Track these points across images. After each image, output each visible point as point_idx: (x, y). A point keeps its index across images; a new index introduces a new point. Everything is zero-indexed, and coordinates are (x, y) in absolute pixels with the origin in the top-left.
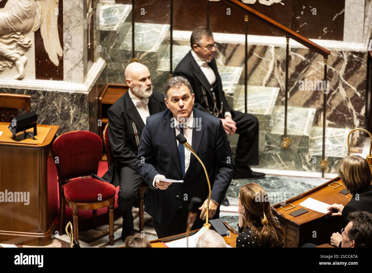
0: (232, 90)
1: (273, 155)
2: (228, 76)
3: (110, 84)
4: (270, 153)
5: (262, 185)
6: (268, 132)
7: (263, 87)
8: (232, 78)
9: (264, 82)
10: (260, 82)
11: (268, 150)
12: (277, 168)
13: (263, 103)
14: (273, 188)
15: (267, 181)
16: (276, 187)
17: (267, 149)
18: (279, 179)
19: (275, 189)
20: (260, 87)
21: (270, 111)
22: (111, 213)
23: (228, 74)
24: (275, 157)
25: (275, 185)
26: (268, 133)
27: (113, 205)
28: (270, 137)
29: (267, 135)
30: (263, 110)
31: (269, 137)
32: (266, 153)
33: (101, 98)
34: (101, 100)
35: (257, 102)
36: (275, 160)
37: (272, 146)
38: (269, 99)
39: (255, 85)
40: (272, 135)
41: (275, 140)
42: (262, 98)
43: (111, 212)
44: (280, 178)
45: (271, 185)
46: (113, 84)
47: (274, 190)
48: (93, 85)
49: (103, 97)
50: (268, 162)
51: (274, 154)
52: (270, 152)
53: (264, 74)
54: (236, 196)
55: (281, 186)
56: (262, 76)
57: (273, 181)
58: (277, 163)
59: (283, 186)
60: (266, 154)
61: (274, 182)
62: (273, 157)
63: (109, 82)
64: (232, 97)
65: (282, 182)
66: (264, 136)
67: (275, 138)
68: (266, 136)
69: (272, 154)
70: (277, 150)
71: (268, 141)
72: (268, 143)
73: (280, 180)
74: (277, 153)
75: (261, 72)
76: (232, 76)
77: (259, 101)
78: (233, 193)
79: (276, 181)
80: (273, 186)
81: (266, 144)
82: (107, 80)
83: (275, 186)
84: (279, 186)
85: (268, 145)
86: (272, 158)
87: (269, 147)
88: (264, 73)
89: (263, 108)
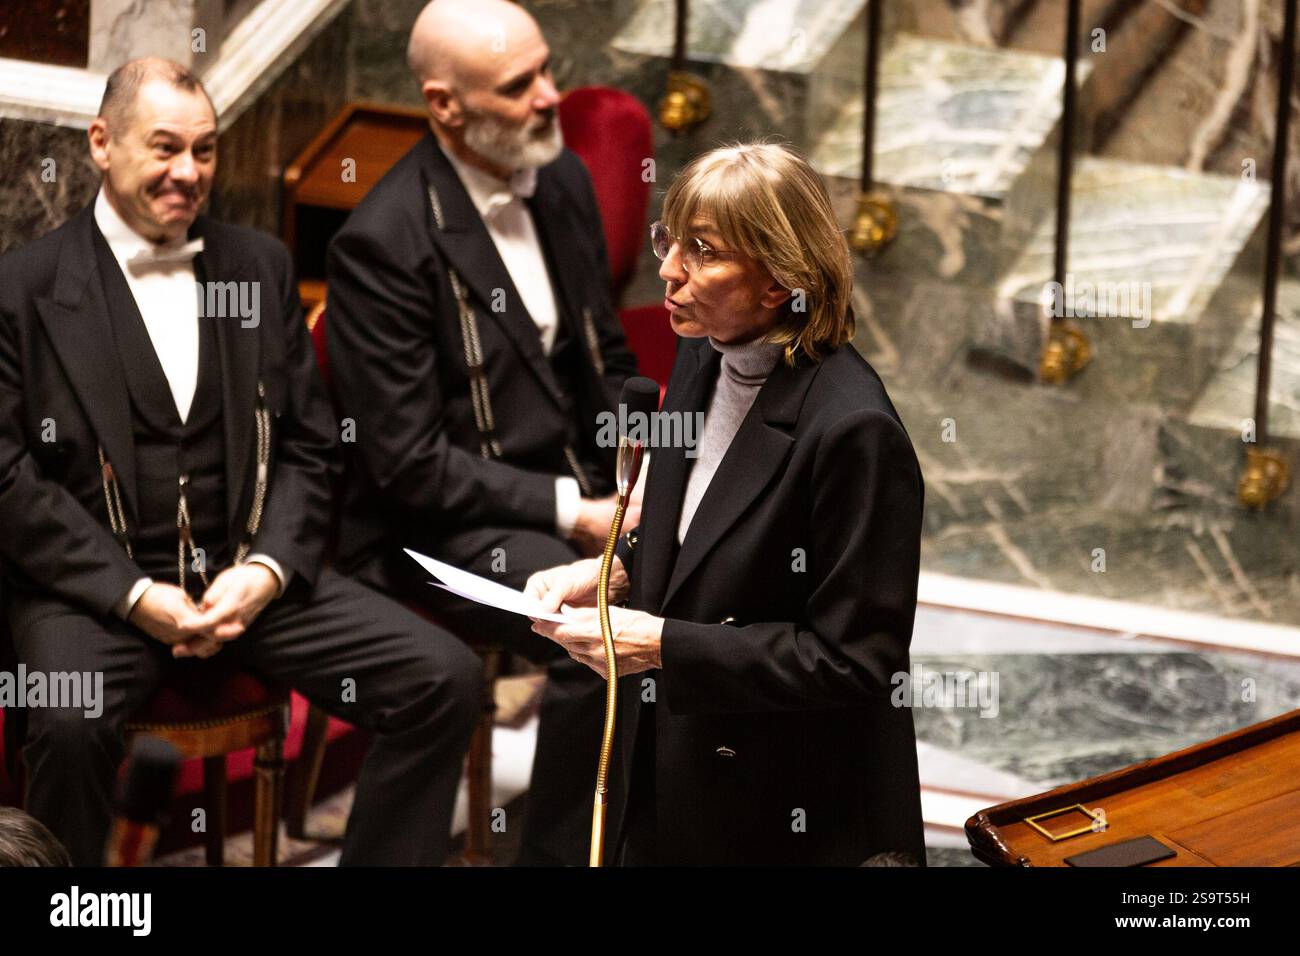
0: (1003, 176)
1: (1196, 539)
2: (999, 102)
3: (360, 102)
4: (1176, 528)
5: (1111, 693)
6: (1172, 412)
7: (1192, 176)
8: (1018, 115)
9: (1199, 150)
10: (1176, 148)
11: (1171, 509)
12: (1213, 606)
13: (1170, 259)
14: (1163, 712)
15: (1141, 671)
16: (1179, 710)
17: (1166, 502)
18: (1207, 667)
19: (1177, 717)
20: (1175, 174)
21: (1193, 301)
22: (265, 790)
23: (1005, 93)
24: (1203, 550)
25: (1179, 695)
26: (1172, 421)
27: (278, 747)
28: (1183, 439)
29: (1169, 429)
30: (1159, 297)
31: (1177, 444)
32: (1155, 523)
33: (293, 174)
34: (295, 184)
35: (1137, 251)
36: (1203, 565)
37: (1193, 487)
38: (1204, 240)
39: (1152, 158)
40: (1192, 431)
41: (1206, 457)
42: (1171, 232)
43: (266, 783)
44: (1213, 659)
45: (1157, 695)
46: (379, 101)
47: (1165, 723)
48: (249, 100)
49: (306, 171)
50: (1165, 575)
51: (1199, 530)
52: (1178, 519)
53: (1198, 103)
54: (956, 737)
55: (1211, 705)
56: (1190, 115)
57: (1171, 678)
58: (1213, 581)
59: (1219, 707)
60: (1157, 531)
61: (1180, 682)
62: (1194, 550)
63: (362, 91)
64: (995, 214)
65: (1218, 682)
66: (1153, 432)
67: (1207, 446)
68: (1162, 432)
69: (1189, 530)
70: (1215, 511)
71: (1173, 462)
72: (1171, 472)
73: (1212, 675)
74: (1215, 529)
75: (1183, 96)
76: (1019, 103)
77: (1153, 244)
78: (947, 726)
79: (1189, 674)
80: (1166, 704)
81: (1158, 475)
82: (352, 81)
83: (1175, 702)
84: (1199, 705)
85: (1172, 484)
86: (1187, 554)
87: (1172, 493)
88: (1199, 101)
89: (1162, 283)
